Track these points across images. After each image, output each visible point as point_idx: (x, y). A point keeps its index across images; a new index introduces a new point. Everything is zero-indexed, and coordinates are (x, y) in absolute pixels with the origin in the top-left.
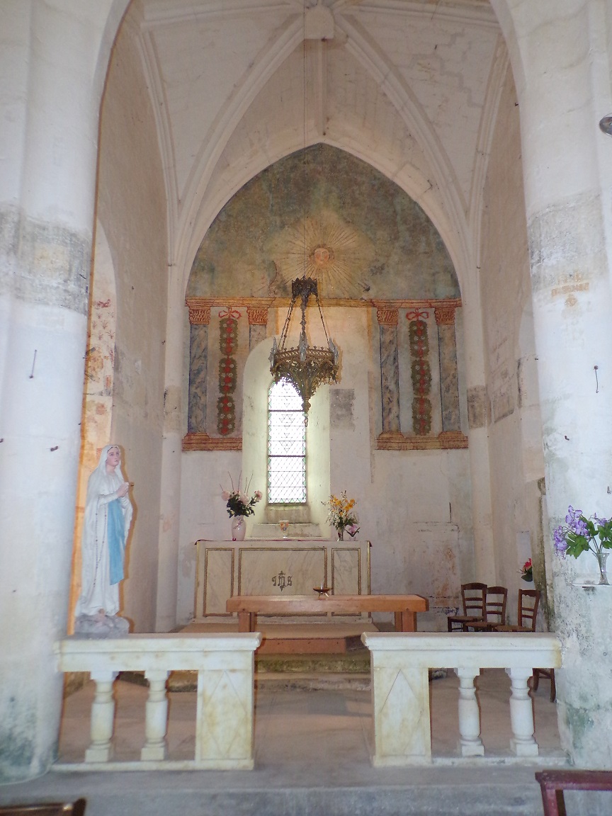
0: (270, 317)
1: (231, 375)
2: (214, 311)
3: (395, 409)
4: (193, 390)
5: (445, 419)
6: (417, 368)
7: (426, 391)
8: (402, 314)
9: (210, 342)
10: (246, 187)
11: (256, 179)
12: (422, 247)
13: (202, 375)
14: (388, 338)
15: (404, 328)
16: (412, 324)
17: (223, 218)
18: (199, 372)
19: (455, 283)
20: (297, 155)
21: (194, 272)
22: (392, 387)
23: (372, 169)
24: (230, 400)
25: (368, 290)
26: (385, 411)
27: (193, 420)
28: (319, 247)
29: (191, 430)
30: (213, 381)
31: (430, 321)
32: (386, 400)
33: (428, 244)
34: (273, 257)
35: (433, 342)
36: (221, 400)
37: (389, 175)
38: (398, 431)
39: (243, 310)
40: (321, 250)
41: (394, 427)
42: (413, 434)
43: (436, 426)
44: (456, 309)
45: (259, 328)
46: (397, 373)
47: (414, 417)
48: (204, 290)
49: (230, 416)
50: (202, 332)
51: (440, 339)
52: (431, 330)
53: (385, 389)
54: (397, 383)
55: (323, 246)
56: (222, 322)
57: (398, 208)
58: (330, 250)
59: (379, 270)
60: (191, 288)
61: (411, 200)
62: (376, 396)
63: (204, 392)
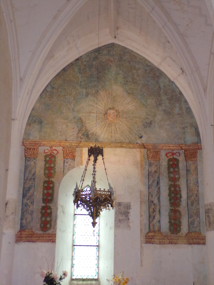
0: (77, 154)
1: (50, 191)
2: (41, 149)
3: (157, 217)
4: (25, 201)
5: (191, 224)
6: (172, 189)
7: (179, 205)
8: (163, 153)
9: (38, 170)
10: (64, 70)
11: (71, 65)
12: (177, 110)
13: (31, 191)
14: (153, 169)
15: (164, 163)
16: (169, 160)
17: (49, 89)
18: (29, 189)
19: (198, 134)
20: (98, 50)
21: (29, 124)
22: (156, 201)
23: (146, 60)
24: (50, 208)
25: (141, 137)
26: (151, 217)
27: (24, 221)
28: (110, 109)
29: (22, 228)
30: (38, 195)
31: (181, 159)
32: (151, 210)
33: (181, 109)
34: (80, 115)
35: (183, 172)
36: (43, 208)
37: (156, 64)
38: (159, 230)
39: (60, 149)
40: (111, 112)
41: (156, 228)
42: (169, 234)
43: (184, 228)
44: (198, 151)
45: (70, 161)
46: (159, 192)
47: (170, 222)
48: (35, 136)
49: (48, 219)
50: (32, 163)
51: (188, 171)
52: (182, 165)
53: (151, 202)
54: (159, 199)
55: (113, 108)
56: (46, 157)
57: (162, 85)
58: (117, 111)
59: (148, 124)
60: (27, 134)
61: (170, 80)
62: (145, 207)
63: (32, 203)
